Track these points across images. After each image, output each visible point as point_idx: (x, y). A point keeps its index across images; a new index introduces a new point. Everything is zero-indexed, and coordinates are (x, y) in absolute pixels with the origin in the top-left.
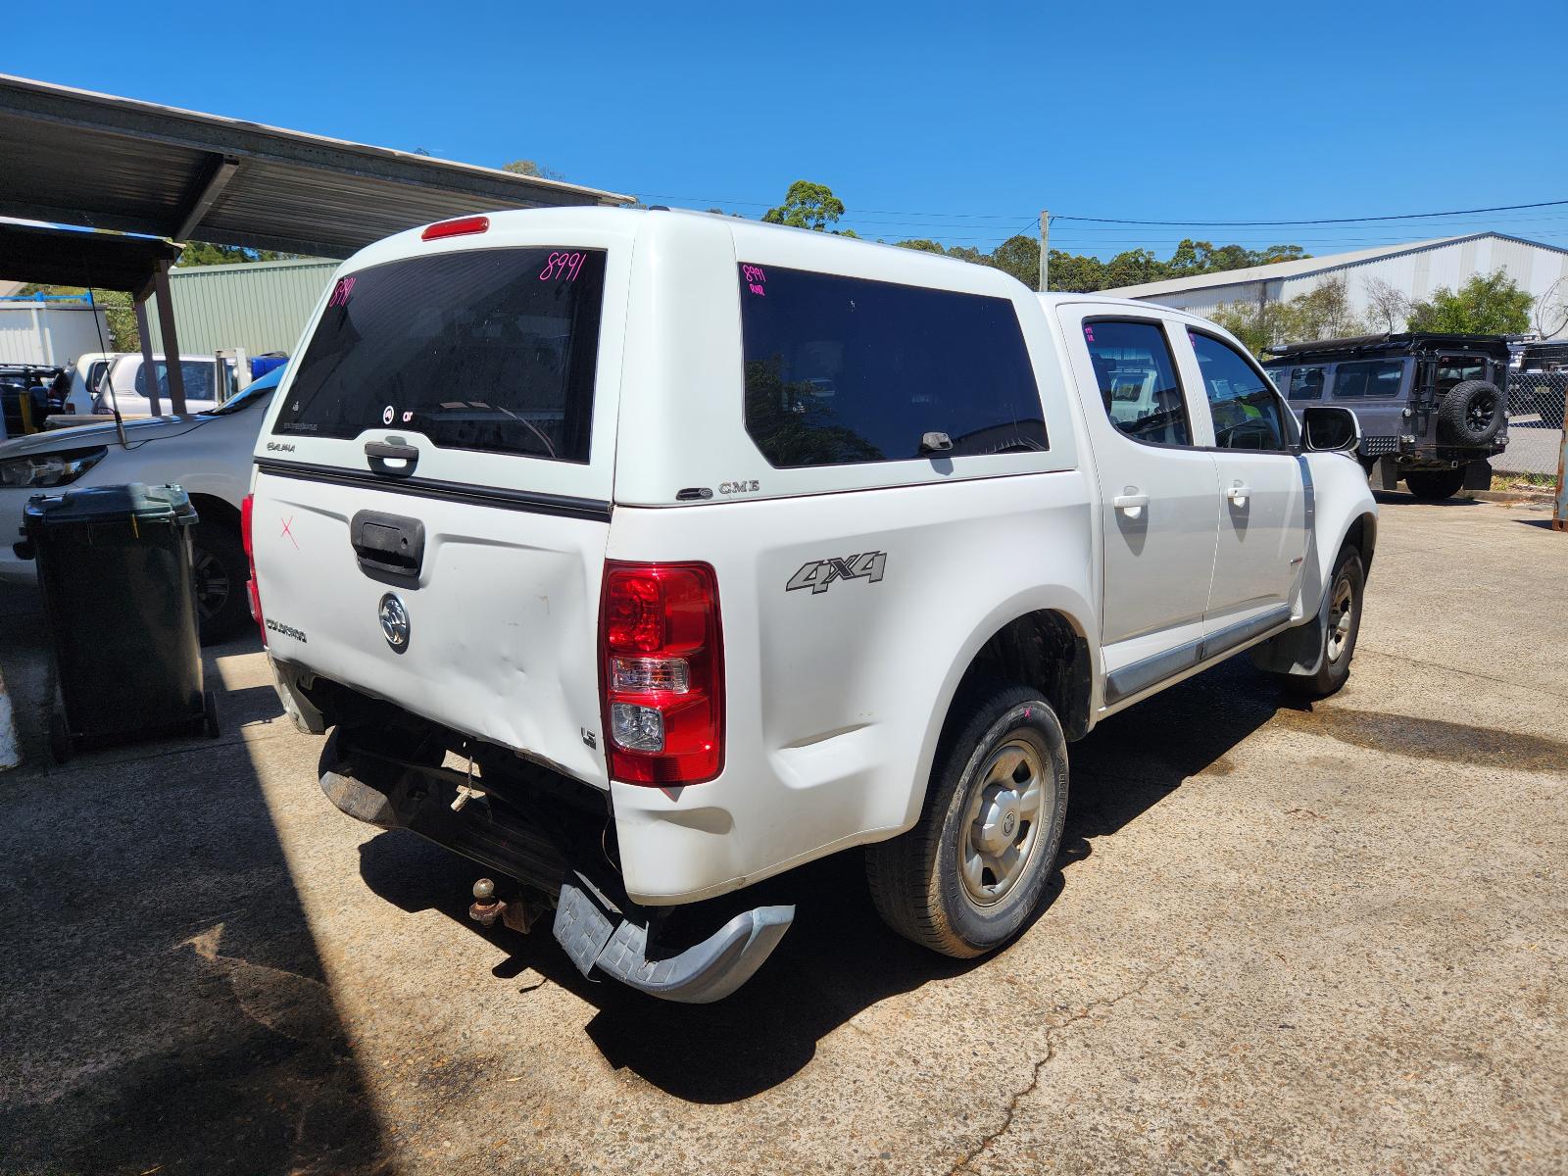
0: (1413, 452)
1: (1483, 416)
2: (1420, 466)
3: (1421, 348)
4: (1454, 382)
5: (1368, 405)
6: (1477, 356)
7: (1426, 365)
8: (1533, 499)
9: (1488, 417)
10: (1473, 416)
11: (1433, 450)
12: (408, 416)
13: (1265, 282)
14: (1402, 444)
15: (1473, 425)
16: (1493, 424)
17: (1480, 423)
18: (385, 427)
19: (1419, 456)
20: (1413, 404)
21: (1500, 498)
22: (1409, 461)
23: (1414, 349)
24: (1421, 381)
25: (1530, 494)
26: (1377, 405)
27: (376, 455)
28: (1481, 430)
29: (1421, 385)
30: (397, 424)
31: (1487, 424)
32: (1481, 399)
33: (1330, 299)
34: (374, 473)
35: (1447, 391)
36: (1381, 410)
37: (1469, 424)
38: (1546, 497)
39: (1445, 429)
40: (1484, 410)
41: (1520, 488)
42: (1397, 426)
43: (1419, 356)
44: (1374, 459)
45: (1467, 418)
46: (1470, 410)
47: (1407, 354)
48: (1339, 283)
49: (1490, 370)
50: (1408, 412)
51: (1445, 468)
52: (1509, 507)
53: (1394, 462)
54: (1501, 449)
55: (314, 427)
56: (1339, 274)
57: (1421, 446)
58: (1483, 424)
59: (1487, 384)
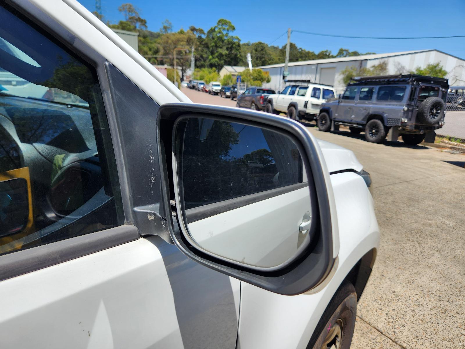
0: (405, 126)
1: (436, 113)
2: (408, 132)
3: (414, 81)
4: (425, 97)
5: (390, 105)
6: (436, 86)
7: (416, 89)
8: (451, 148)
9: (438, 113)
10: (432, 112)
11: (414, 126)
13: (362, 60)
14: (402, 123)
15: (431, 116)
16: (439, 116)
17: (434, 115)
19: (408, 128)
20: (408, 105)
21: (438, 147)
22: (403, 129)
23: (411, 81)
24: (412, 95)
25: (450, 146)
26: (393, 105)
28: (434, 118)
29: (412, 97)
31: (437, 116)
32: (437, 106)
33: (383, 67)
35: (422, 101)
36: (395, 107)
37: (430, 115)
38: (457, 148)
39: (420, 117)
40: (437, 110)
41: (446, 143)
42: (401, 114)
43: (413, 85)
44: (390, 128)
45: (430, 113)
46: (431, 109)
47: (408, 83)
48: (386, 62)
49: (440, 93)
50: (406, 109)
51: (417, 133)
52: (442, 151)
53: (397, 130)
54: (441, 127)
56: (386, 59)
57: (410, 124)
58: (435, 116)
59: (439, 99)
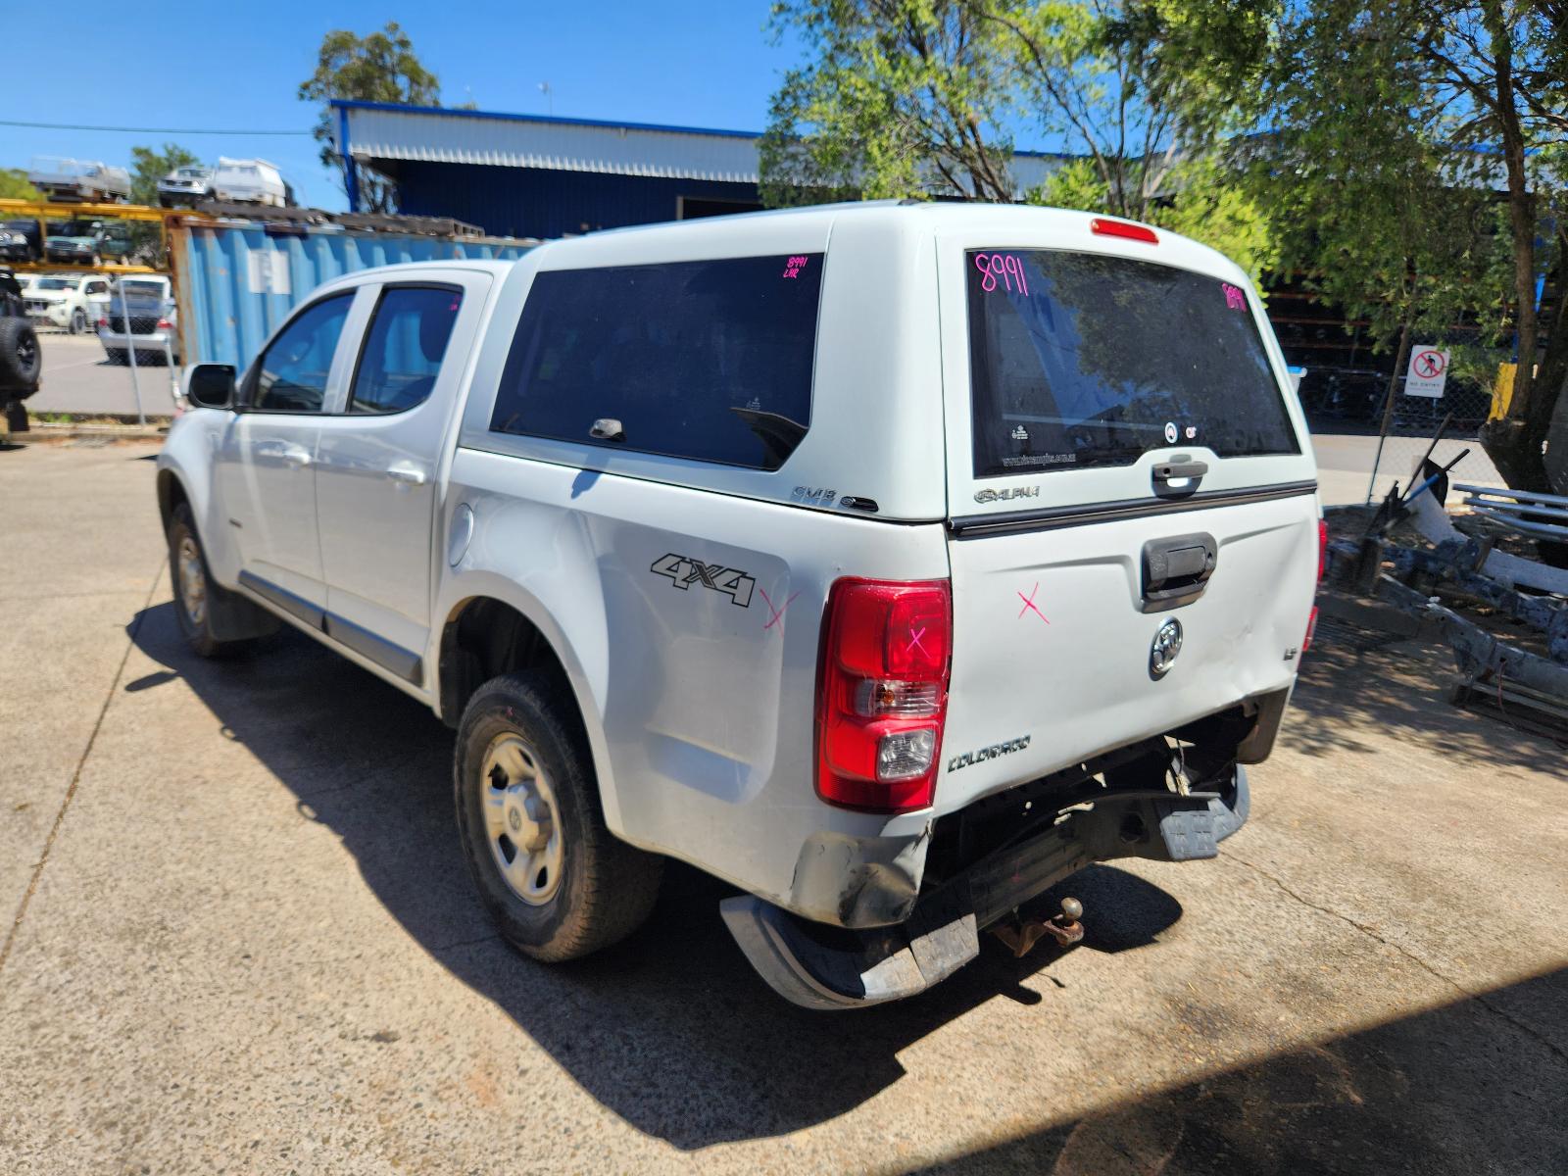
12: (1191, 432)
18: (1170, 445)
27: (1159, 477)
30: (1183, 441)
34: (1159, 496)
54: (36, 389)
55: (1072, 458)
